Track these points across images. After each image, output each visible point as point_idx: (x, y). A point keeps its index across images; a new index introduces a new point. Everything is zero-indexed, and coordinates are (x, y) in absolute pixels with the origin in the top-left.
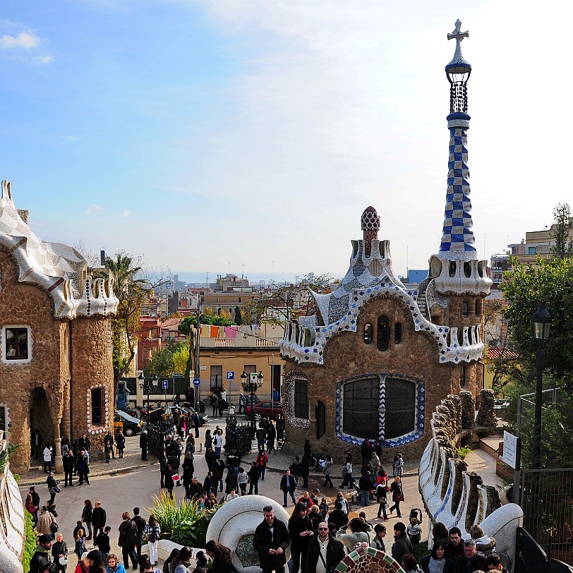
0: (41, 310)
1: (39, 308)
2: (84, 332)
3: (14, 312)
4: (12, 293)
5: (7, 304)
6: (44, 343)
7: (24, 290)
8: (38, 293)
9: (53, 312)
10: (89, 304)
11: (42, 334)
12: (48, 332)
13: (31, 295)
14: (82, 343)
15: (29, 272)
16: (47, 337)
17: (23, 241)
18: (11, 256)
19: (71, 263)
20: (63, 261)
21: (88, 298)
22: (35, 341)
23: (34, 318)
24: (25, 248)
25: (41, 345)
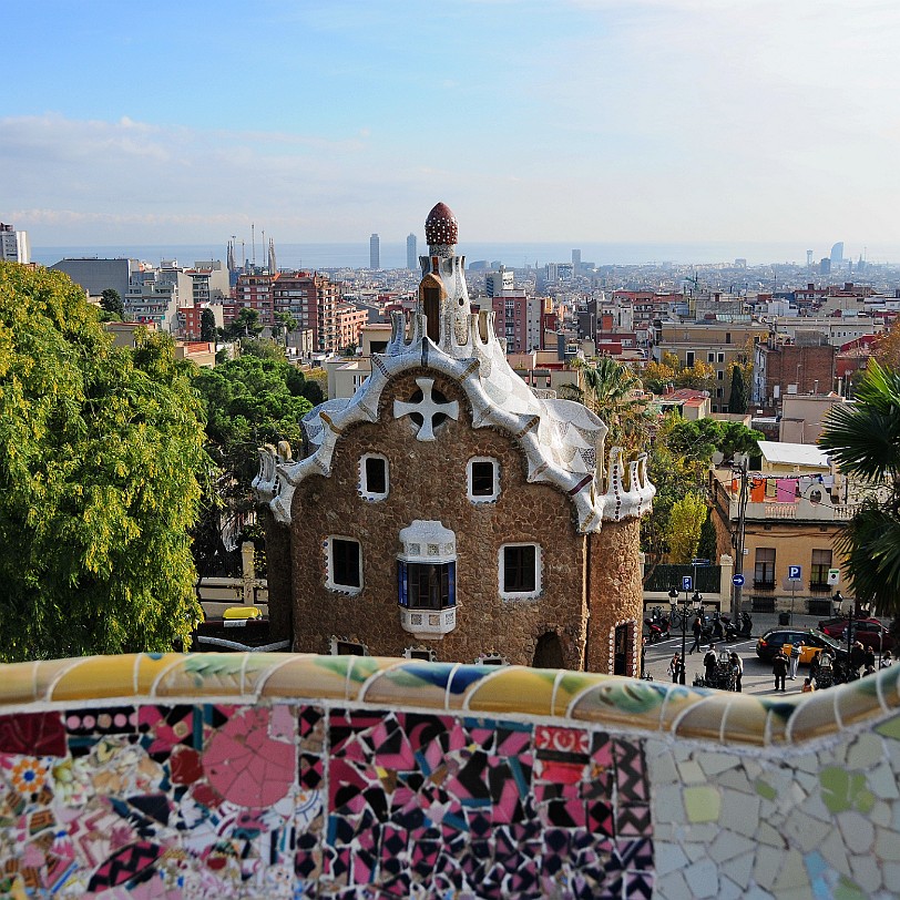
0: (556, 521)
1: (553, 518)
2: (608, 543)
3: (518, 525)
4: (517, 498)
5: (509, 514)
6: (560, 568)
7: (533, 492)
8: (553, 496)
9: (575, 525)
10: (619, 503)
11: (558, 556)
12: (566, 553)
13: (543, 499)
14: (606, 559)
15: (542, 468)
16: (564, 561)
17: (534, 422)
18: (516, 444)
19: (583, 432)
20: (572, 429)
21: (616, 493)
22: (547, 566)
23: (546, 533)
24: (536, 432)
25: (555, 572)
